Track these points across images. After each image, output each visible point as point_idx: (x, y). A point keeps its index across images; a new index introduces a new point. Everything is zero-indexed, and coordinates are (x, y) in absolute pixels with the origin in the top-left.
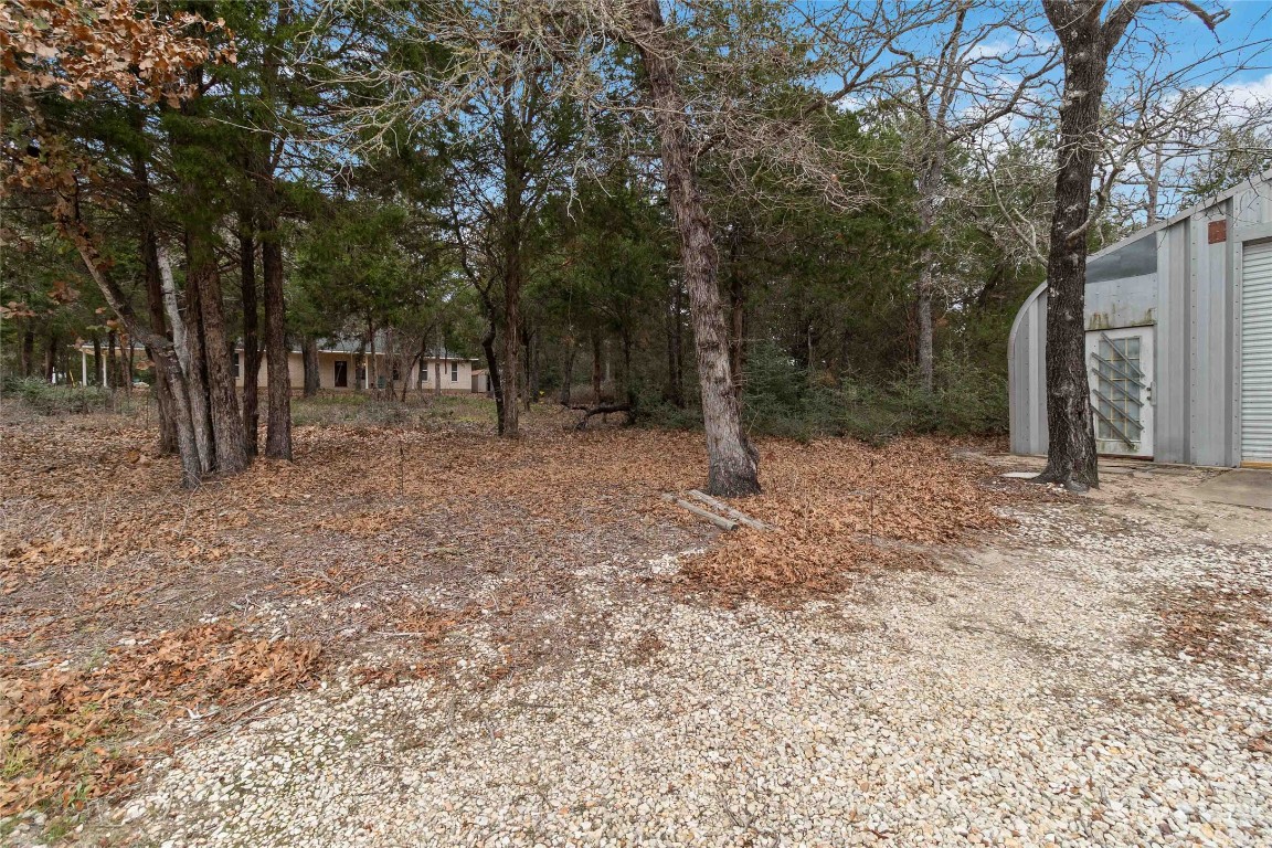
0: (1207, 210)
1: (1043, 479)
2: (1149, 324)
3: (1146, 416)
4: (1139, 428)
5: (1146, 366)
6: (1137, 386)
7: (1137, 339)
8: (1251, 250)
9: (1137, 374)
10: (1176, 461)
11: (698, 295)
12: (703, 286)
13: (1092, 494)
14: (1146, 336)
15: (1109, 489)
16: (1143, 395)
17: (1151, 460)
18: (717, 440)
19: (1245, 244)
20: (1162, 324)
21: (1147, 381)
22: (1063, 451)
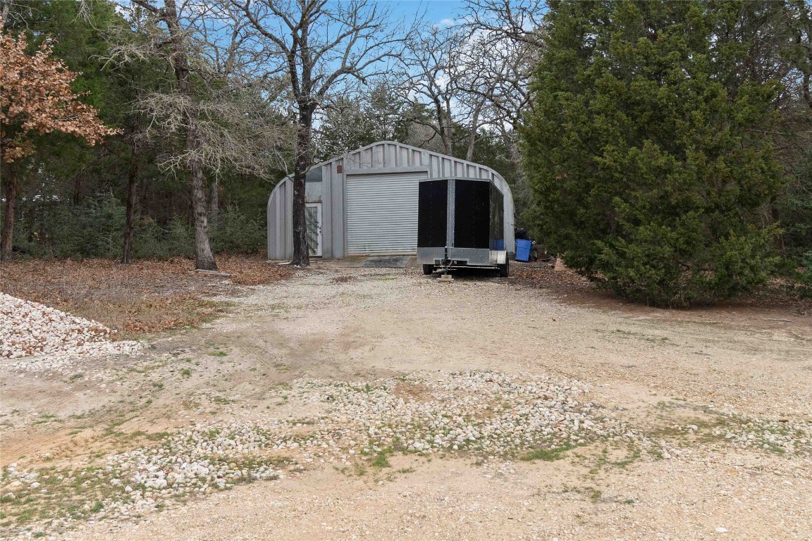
0: (336, 161)
1: (292, 264)
2: (320, 202)
3: (319, 239)
4: (317, 244)
5: (319, 220)
6: (316, 227)
7: (316, 207)
8: (349, 178)
9: (317, 222)
10: (329, 257)
11: (198, 195)
12: (200, 192)
13: (308, 267)
14: (319, 206)
15: (313, 266)
16: (319, 230)
17: (321, 257)
18: (203, 250)
19: (348, 175)
20: (324, 201)
21: (319, 225)
22: (299, 252)
